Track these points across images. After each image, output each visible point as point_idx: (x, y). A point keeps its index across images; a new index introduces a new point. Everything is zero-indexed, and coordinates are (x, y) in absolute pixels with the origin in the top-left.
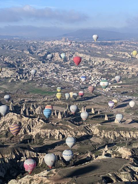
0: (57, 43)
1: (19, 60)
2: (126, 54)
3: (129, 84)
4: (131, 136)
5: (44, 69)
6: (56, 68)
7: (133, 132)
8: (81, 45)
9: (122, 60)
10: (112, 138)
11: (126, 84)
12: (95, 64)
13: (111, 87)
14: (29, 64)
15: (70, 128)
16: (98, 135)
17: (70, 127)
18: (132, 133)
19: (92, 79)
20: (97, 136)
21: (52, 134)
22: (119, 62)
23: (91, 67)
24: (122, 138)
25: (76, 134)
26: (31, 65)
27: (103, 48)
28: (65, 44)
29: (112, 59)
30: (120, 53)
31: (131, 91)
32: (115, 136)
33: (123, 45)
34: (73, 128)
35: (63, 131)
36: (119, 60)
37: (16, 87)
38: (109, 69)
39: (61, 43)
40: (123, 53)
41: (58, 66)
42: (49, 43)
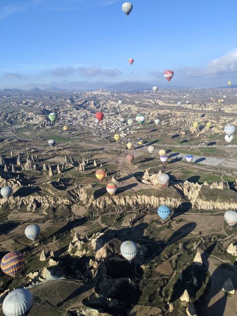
0: (95, 93)
1: (57, 107)
2: (151, 101)
3: (145, 129)
4: (125, 203)
5: (75, 116)
6: (86, 114)
7: (130, 196)
8: (115, 95)
9: (146, 106)
10: (101, 207)
11: (143, 129)
12: (122, 110)
13: (128, 133)
14: (64, 111)
15: (50, 194)
16: (85, 202)
17: (50, 192)
18: (127, 197)
19: (113, 125)
20: (83, 203)
21: (25, 203)
22: (142, 108)
23: (118, 113)
24: (114, 206)
25: (56, 202)
26: (66, 112)
27: (133, 96)
28: (102, 94)
29: (137, 105)
30: (146, 100)
31: (146, 137)
32: (105, 203)
33: (150, 94)
34: (53, 194)
35: (40, 197)
36: (143, 107)
37: (38, 133)
38: (132, 115)
39: (99, 93)
40: (148, 100)
41: (88, 113)
42: (89, 93)
